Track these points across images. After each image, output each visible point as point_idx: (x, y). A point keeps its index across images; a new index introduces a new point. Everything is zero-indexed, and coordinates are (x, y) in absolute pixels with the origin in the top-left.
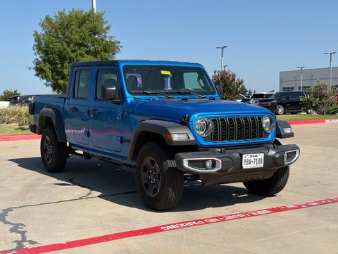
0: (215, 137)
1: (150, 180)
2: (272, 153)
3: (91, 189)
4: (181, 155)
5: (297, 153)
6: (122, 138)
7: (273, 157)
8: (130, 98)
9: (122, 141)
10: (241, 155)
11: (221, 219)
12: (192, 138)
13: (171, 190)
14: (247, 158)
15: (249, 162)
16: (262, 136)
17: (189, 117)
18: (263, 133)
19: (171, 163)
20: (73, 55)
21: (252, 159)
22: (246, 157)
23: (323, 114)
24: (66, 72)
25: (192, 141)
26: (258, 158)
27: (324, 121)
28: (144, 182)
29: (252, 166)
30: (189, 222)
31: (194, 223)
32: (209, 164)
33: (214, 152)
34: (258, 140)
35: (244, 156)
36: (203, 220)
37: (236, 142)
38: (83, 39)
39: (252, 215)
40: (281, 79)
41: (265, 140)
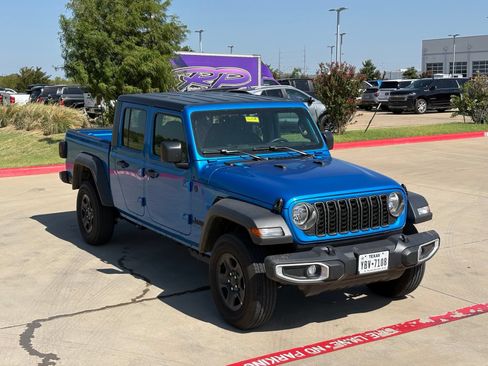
0: (320, 228)
1: (230, 285)
2: (400, 248)
3: (149, 281)
4: (272, 258)
5: (437, 244)
6: (190, 216)
7: (402, 255)
8: (201, 162)
9: (190, 221)
10: (357, 256)
11: (327, 346)
12: (288, 233)
13: (258, 305)
14: (365, 259)
15: (367, 264)
16: (387, 222)
17: (284, 202)
18: (388, 217)
19: (258, 268)
20: (118, 49)
21: (372, 260)
22: (363, 258)
23: (482, 122)
24: (109, 72)
25: (288, 238)
26: (380, 258)
27: (482, 135)
28: (221, 286)
29: (373, 269)
30: (282, 353)
31: (290, 355)
32: (311, 271)
33: (319, 253)
34: (380, 229)
35: (361, 257)
36: (301, 350)
37: (350, 234)
38: (133, 25)
39: (371, 339)
40: (424, 51)
41: (391, 227)
